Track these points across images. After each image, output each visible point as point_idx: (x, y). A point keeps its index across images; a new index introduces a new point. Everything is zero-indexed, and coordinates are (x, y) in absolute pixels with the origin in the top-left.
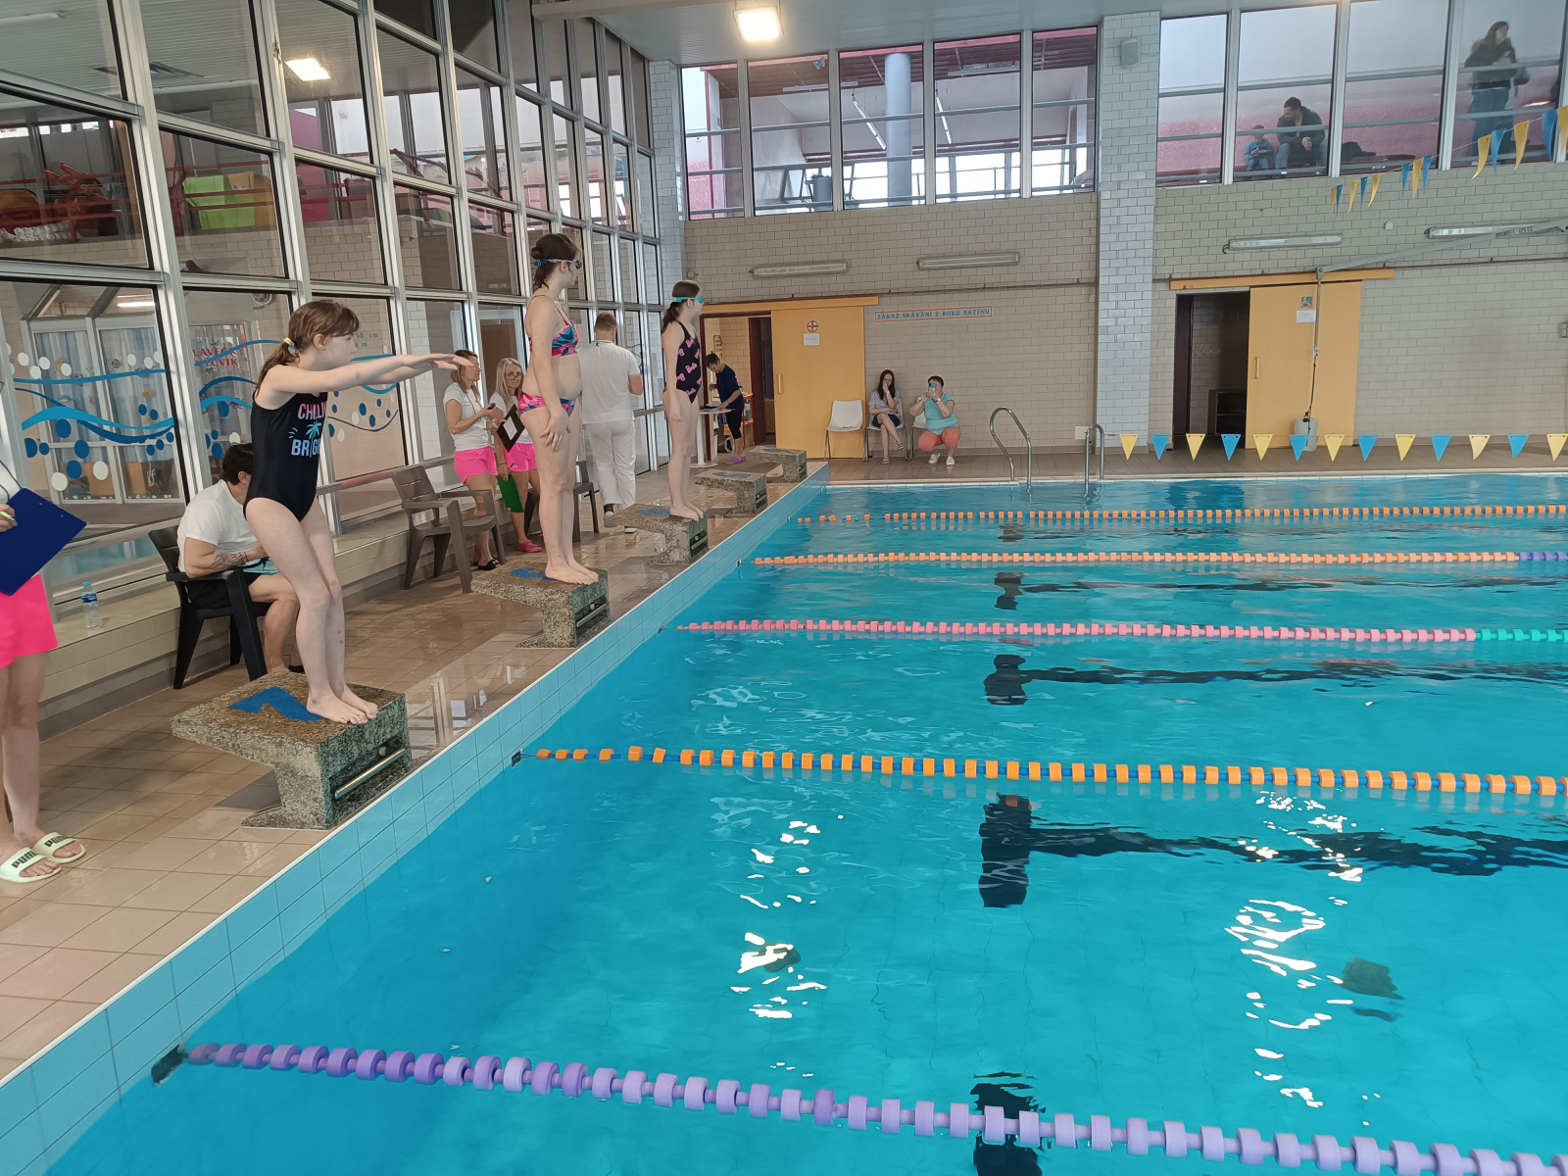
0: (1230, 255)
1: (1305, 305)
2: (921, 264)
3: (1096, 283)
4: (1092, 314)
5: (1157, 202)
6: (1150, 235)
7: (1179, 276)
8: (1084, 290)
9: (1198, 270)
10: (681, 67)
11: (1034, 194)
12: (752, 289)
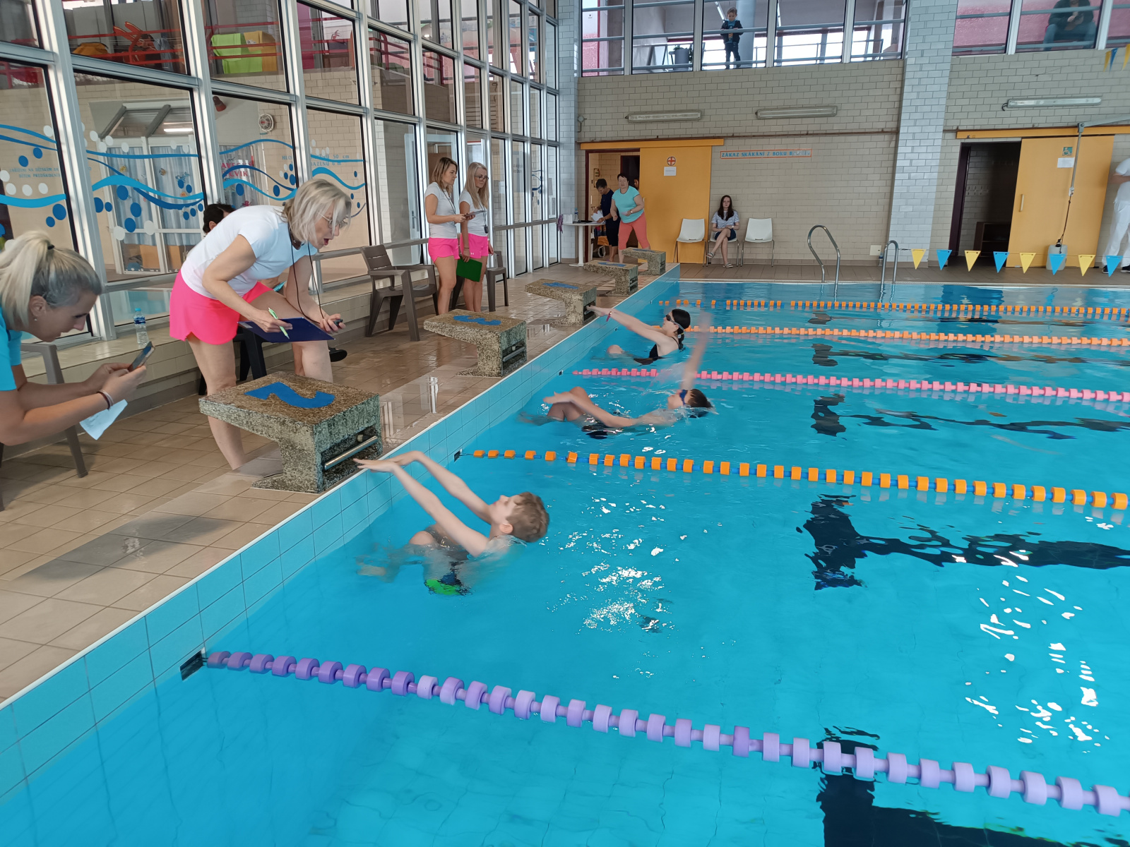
0: (1007, 112)
1: (1065, 153)
2: (759, 114)
3: (897, 132)
4: (891, 157)
5: (952, 68)
6: (944, 95)
7: (965, 128)
8: (887, 137)
9: (980, 123)
11: (853, 60)
12: (627, 131)
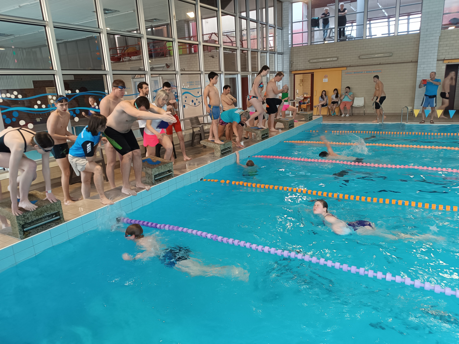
2: (360, 57)
3: (417, 62)
4: (415, 71)
6: (437, 46)
7: (448, 59)
8: (414, 64)
9: (455, 56)
10: (292, 3)
11: (399, 34)
12: (309, 66)
